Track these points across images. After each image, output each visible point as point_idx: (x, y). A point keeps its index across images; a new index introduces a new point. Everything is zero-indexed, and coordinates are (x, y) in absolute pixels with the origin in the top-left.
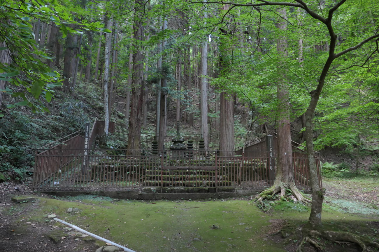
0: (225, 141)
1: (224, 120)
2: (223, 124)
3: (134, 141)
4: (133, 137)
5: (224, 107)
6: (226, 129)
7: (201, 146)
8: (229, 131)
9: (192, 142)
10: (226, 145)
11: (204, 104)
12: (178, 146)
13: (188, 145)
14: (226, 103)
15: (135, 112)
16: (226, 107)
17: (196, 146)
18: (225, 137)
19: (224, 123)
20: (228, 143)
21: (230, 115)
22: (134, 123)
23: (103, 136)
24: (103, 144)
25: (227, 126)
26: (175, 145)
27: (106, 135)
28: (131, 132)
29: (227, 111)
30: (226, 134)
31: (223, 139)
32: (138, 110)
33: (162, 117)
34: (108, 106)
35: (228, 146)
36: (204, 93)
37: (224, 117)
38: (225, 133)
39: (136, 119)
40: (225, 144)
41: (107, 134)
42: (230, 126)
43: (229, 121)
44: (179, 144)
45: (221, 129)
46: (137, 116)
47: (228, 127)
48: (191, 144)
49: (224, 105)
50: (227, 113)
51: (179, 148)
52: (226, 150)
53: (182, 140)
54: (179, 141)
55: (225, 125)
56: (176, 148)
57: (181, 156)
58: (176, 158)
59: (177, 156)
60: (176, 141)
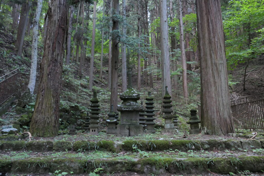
0: (214, 95)
1: (208, 57)
2: (207, 64)
4: (42, 91)
5: (207, 35)
6: (213, 73)
7: (166, 105)
8: (219, 76)
9: (152, 99)
10: (216, 102)
11: (165, 54)
12: (130, 105)
13: (146, 104)
14: (211, 27)
15: (49, 47)
16: (212, 35)
17: (157, 106)
18: (213, 88)
19: (209, 62)
20: (220, 99)
21: (219, 47)
22: (46, 67)
23: (25, 94)
25: (215, 68)
26: (126, 105)
28: (41, 82)
29: (213, 40)
30: (215, 83)
32: (53, 43)
33: (114, 70)
34: (36, 54)
35: (221, 104)
36: (164, 42)
37: (208, 53)
38: (212, 80)
39: (50, 59)
40: (214, 100)
41: (31, 90)
42: (220, 68)
43: (218, 58)
44: (131, 102)
45: (203, 73)
46: (53, 54)
47: (217, 69)
48: (151, 102)
49: (206, 31)
50: (213, 45)
51: (130, 109)
52: (217, 112)
53: (136, 96)
54: (130, 97)
55: (212, 65)
56: (126, 109)
57: (134, 121)
58: (127, 127)
59: (128, 122)
60: (127, 97)
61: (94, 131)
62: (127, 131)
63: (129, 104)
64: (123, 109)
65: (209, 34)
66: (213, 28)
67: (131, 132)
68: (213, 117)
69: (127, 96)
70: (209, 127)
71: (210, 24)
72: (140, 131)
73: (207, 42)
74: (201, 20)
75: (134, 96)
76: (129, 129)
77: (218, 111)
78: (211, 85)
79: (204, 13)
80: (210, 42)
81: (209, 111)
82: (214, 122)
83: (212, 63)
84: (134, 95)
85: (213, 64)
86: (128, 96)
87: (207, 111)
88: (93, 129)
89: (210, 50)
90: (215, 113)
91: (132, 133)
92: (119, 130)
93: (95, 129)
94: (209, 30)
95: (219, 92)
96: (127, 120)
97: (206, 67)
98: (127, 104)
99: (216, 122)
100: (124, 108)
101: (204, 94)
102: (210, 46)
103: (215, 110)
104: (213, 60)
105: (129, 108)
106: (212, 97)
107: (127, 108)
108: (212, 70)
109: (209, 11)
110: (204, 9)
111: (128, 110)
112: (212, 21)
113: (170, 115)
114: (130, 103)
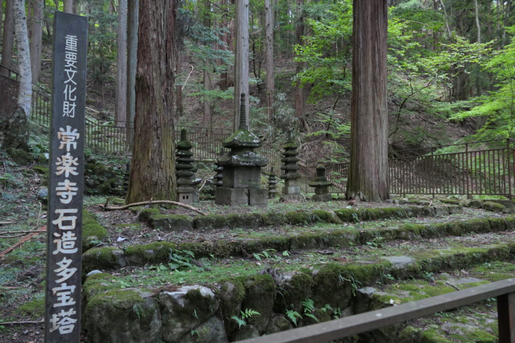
0: (373, 151)
1: (370, 101)
2: (367, 110)
3: (160, 145)
4: (156, 130)
5: (370, 69)
6: (374, 123)
8: (381, 127)
10: (375, 161)
14: (377, 59)
16: (377, 70)
18: (373, 143)
19: (371, 108)
20: (380, 157)
22: (157, 84)
23: (16, 121)
24: (18, 144)
25: (377, 116)
26: (243, 157)
27: (25, 118)
28: (149, 113)
29: (378, 78)
30: (376, 136)
31: (368, 147)
32: (167, 41)
34: (26, 31)
35: (380, 163)
37: (370, 94)
38: (372, 132)
39: (164, 71)
40: (374, 157)
41: (28, 112)
42: (383, 117)
43: (382, 103)
46: (167, 62)
47: (380, 117)
51: (252, 164)
52: (375, 173)
53: (258, 143)
54: (250, 145)
55: (374, 112)
56: (245, 164)
57: (254, 183)
58: (246, 191)
59: (245, 184)
60: (244, 145)
61: (186, 197)
62: (246, 198)
63: (247, 155)
64: (241, 163)
65: (374, 68)
66: (380, 62)
67: (251, 199)
68: (370, 179)
69: (245, 143)
70: (366, 192)
71: (377, 55)
72: (264, 197)
73: (370, 78)
74: (363, 45)
75: (255, 143)
76: (249, 195)
77: (377, 172)
78: (371, 139)
79: (369, 36)
80: (375, 80)
81: (367, 172)
82: (372, 185)
83: (374, 109)
84: (255, 141)
85: (376, 112)
86: (247, 143)
87: (364, 172)
88: (184, 195)
89: (373, 92)
90: (373, 176)
91: (253, 201)
92: (235, 195)
93: (188, 195)
94: (374, 62)
95: (379, 148)
96: (243, 180)
97: (366, 114)
98: (244, 155)
99: (374, 186)
100: (243, 162)
101: (361, 149)
102: (373, 86)
103: (374, 170)
104: (376, 106)
105: (250, 162)
106: (371, 154)
107: (247, 162)
108: (374, 119)
109: (376, 35)
110: (370, 29)
111: (248, 164)
112: (379, 50)
113: (296, 174)
114: (248, 153)
